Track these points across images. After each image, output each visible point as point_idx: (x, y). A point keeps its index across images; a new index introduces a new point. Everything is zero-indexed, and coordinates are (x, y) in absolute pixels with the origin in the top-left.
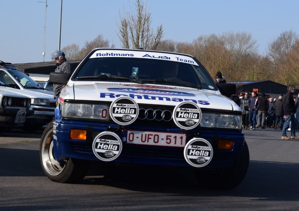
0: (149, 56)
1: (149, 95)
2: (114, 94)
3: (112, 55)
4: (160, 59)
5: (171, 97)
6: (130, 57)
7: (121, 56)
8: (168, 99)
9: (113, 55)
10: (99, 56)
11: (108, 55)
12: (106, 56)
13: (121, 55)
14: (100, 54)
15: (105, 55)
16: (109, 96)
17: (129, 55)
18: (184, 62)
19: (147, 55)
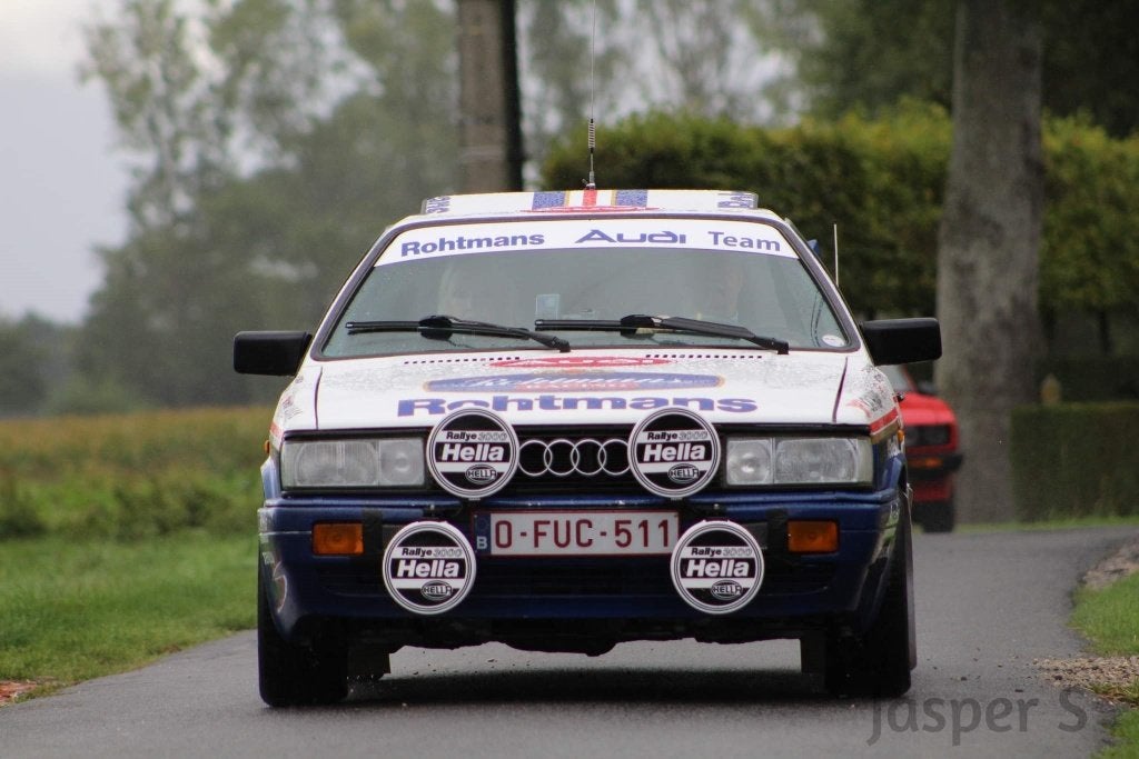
0: (604, 237)
1: (557, 395)
2: (443, 402)
3: (461, 246)
4: (647, 244)
5: (629, 396)
6: (529, 247)
7: (494, 249)
8: (619, 404)
9: (465, 244)
10: (411, 256)
11: (447, 246)
12: (437, 253)
13: (494, 241)
14: (417, 244)
15: (434, 246)
16: (426, 411)
17: (524, 240)
18: (738, 248)
19: (595, 232)
